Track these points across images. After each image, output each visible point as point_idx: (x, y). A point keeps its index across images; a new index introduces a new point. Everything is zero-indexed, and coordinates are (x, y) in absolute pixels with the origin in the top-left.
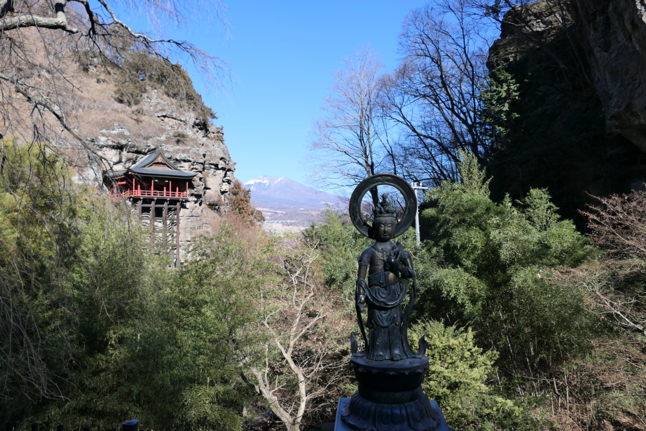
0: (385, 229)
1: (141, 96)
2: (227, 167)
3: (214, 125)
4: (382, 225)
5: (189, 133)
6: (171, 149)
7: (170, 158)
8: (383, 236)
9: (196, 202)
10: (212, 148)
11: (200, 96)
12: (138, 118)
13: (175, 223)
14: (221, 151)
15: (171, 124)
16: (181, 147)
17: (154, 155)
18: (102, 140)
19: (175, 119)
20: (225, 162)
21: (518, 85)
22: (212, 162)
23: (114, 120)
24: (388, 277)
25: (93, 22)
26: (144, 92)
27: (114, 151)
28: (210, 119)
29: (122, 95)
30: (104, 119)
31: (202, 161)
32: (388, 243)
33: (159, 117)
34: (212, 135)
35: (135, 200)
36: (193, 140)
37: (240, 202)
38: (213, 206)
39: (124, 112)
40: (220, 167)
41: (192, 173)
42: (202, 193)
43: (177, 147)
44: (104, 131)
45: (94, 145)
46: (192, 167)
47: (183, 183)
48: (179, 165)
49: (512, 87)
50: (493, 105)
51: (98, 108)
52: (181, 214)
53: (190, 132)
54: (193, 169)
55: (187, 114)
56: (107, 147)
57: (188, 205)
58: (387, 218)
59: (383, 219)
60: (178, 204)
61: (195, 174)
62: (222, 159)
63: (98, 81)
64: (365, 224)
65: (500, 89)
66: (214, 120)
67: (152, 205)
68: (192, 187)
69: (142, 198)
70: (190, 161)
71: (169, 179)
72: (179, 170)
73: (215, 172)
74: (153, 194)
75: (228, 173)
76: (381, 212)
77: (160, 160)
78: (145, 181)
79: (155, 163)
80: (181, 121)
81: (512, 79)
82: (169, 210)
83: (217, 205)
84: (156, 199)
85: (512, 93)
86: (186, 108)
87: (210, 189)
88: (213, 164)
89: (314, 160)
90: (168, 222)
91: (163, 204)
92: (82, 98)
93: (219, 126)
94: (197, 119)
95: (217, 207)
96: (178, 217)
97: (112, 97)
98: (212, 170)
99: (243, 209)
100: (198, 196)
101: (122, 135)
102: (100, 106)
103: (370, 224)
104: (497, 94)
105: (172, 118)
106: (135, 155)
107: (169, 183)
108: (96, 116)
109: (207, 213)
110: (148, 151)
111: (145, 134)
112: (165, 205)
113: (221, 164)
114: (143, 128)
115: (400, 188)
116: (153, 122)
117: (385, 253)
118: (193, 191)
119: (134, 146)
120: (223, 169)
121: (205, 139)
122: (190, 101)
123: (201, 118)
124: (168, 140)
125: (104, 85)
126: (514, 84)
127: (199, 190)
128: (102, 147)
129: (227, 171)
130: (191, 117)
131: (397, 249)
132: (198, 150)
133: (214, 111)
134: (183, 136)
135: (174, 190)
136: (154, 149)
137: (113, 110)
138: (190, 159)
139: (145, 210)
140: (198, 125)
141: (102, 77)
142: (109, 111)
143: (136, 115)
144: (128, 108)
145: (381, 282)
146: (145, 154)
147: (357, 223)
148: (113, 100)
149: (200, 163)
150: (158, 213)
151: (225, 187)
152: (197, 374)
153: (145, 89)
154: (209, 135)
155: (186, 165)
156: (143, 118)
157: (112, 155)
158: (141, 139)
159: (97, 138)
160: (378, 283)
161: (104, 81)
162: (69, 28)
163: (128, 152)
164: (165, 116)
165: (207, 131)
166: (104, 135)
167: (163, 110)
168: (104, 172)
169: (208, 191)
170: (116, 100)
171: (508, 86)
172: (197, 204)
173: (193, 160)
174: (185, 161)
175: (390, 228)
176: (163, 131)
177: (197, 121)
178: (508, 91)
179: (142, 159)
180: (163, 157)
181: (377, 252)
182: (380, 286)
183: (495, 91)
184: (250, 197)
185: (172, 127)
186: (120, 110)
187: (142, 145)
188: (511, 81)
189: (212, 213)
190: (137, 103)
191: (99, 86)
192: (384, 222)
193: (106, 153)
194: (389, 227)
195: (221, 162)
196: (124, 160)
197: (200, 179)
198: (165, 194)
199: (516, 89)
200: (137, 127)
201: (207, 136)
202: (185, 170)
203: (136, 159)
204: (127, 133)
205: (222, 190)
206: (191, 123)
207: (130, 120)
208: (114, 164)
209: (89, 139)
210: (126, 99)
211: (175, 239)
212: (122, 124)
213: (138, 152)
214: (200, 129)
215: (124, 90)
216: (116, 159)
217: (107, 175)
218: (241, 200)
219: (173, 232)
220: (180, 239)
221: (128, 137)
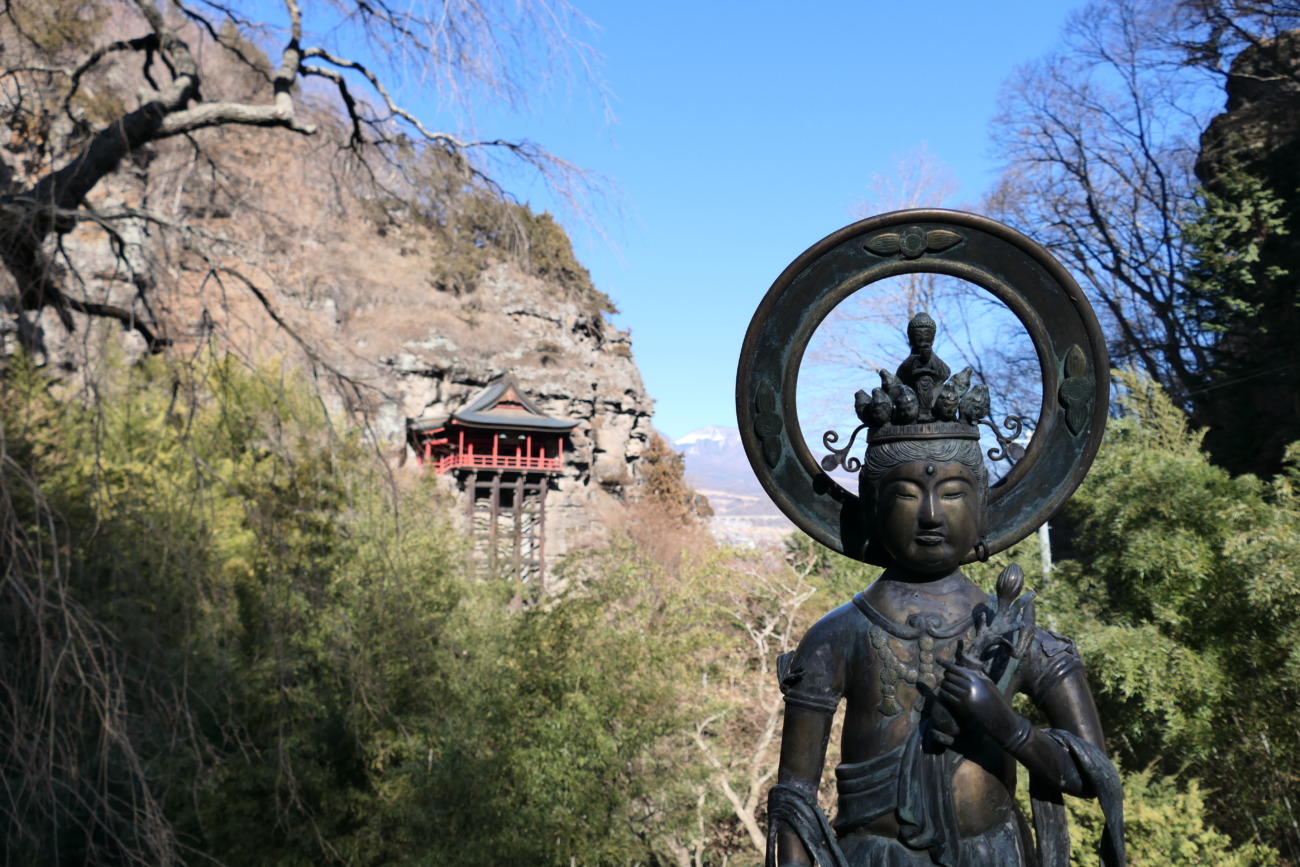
0: (924, 510)
1: (479, 276)
2: (639, 409)
3: (613, 326)
4: (912, 488)
5: (565, 344)
6: (530, 376)
7: (529, 393)
8: (913, 548)
9: (577, 478)
10: (609, 372)
11: (587, 272)
12: (473, 318)
13: (538, 519)
14: (627, 376)
15: (532, 327)
16: (549, 370)
17: (499, 387)
18: (407, 362)
19: (540, 317)
20: (634, 398)
21: (1281, 201)
22: (608, 399)
23: (430, 324)
24: (947, 789)
25: (355, 118)
26: (484, 269)
27: (427, 381)
28: (606, 317)
29: (444, 275)
30: (411, 322)
31: (589, 397)
32: (946, 586)
33: (510, 314)
34: (609, 346)
35: (462, 476)
36: (572, 356)
37: (663, 478)
38: (609, 485)
39: (447, 307)
40: (624, 407)
41: (571, 420)
42: (588, 460)
43: (542, 371)
44: (411, 344)
45: (392, 370)
46: (571, 409)
47: (551, 440)
48: (546, 406)
49: (1266, 207)
50: (1218, 250)
51: (401, 301)
52: (548, 501)
53: (565, 341)
54: (571, 412)
55: (561, 306)
56: (415, 372)
57: (561, 483)
58: (937, 447)
59: (911, 452)
60: (543, 482)
61: (575, 421)
62: (628, 392)
63: (403, 252)
64: (824, 484)
65: (1233, 213)
66: (615, 317)
67: (495, 485)
68: (569, 447)
69: (476, 470)
70: (566, 397)
71: (526, 434)
72: (545, 415)
73: (614, 418)
74: (496, 462)
75: (640, 419)
76: (900, 416)
77: (510, 396)
78: (480, 437)
79: (500, 403)
80: (551, 320)
81: (1264, 189)
82: (527, 493)
83: (617, 484)
84: (501, 471)
85: (1265, 220)
86: (561, 295)
87: (604, 451)
88: (611, 403)
90: (525, 517)
91: (514, 481)
92: (374, 284)
93: (623, 328)
94: (581, 316)
95: (618, 488)
96: (543, 507)
97: (426, 280)
98: (610, 415)
99: (668, 491)
100: (582, 466)
101: (441, 351)
102: (405, 298)
103: (848, 481)
104: (1227, 227)
105: (535, 315)
106: (465, 388)
107: (526, 440)
108: (397, 316)
109: (598, 499)
110: (489, 380)
111: (482, 346)
112: (519, 485)
113: (627, 403)
114: (480, 336)
115: (1008, 290)
116: (498, 324)
117: (928, 642)
118: (573, 457)
119: (463, 372)
120: (631, 412)
121: (596, 354)
122: (567, 283)
123: (589, 314)
124: (526, 359)
125: (413, 260)
126: (1270, 201)
127: (583, 453)
128: (405, 374)
129: (638, 416)
130: (570, 312)
131: (1001, 624)
132: (582, 376)
133: (613, 298)
134: (555, 349)
135: (535, 454)
136: (500, 376)
137: (427, 304)
138: (567, 393)
139: (482, 493)
140: (583, 327)
141: (410, 244)
142: (420, 306)
143: (469, 312)
144: (455, 302)
145: (906, 814)
146: (483, 385)
147: (779, 479)
148: (427, 285)
149: (585, 401)
150: (506, 499)
151: (635, 448)
152: (549, 847)
153: (486, 263)
154: (603, 347)
155: (559, 405)
156: (481, 317)
157: (424, 388)
158: (476, 358)
159: (397, 357)
160: (890, 818)
161: (414, 252)
162: (297, 124)
163: (453, 382)
164: (520, 313)
165: (599, 339)
166: (409, 351)
167: (518, 301)
168: (409, 421)
169: (600, 456)
170: (432, 285)
171: (1255, 205)
172: (581, 482)
173: (572, 396)
174: (556, 397)
175: (957, 503)
176: (516, 340)
177: (582, 321)
178: (1256, 217)
179: (478, 395)
180: (516, 391)
181: (882, 637)
182: (903, 839)
183: (1222, 219)
184: (682, 468)
185: (534, 333)
186: (439, 304)
187: (478, 369)
188: (1261, 194)
189: (608, 501)
190: (471, 288)
191: (404, 262)
192: (919, 467)
193: (412, 384)
194: (950, 495)
195: (627, 398)
196: (444, 398)
197: (587, 432)
198: (518, 463)
199: (1275, 210)
200: (469, 334)
201: (599, 348)
202: (557, 415)
203: (467, 396)
204: (451, 347)
205: (629, 454)
206: (571, 324)
207: (458, 322)
208: (428, 406)
209: (384, 359)
210: (450, 283)
211: (536, 551)
212: (442, 328)
213: (470, 382)
214: (587, 335)
215: (447, 266)
216: (431, 396)
217: (414, 427)
218: (664, 473)
219: (532, 537)
220: (546, 551)
221: (454, 354)
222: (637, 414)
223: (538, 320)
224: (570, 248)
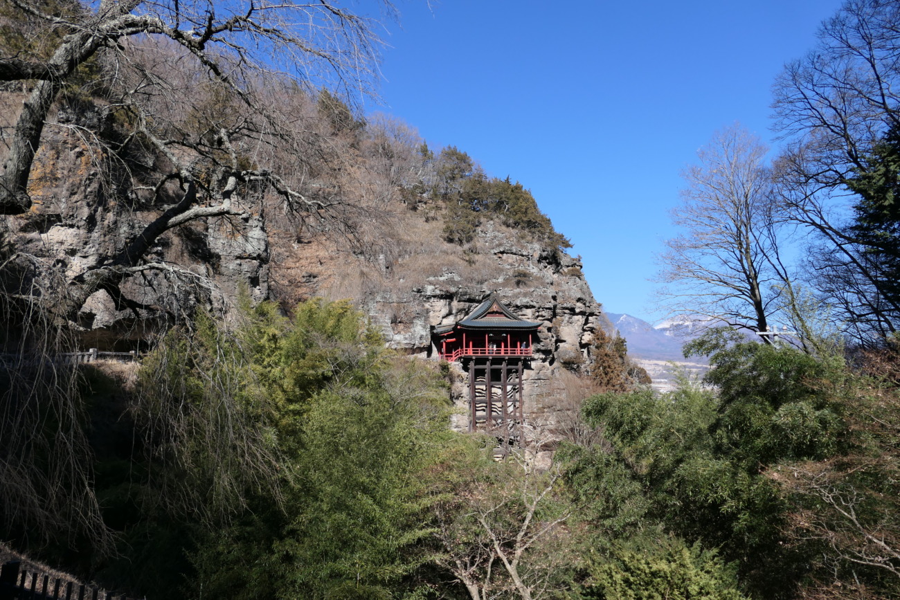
1: (475, 231)
2: (588, 311)
3: (566, 258)
5: (532, 271)
6: (509, 293)
7: (509, 305)
9: (544, 360)
10: (565, 287)
11: (549, 220)
12: (470, 259)
13: (518, 389)
14: (578, 289)
15: (510, 261)
16: (522, 289)
17: (488, 303)
18: (429, 290)
19: (515, 254)
20: (585, 304)
22: (565, 305)
23: (443, 264)
26: (477, 226)
27: (442, 302)
28: (561, 247)
29: (451, 232)
30: (431, 264)
31: (551, 305)
33: (495, 254)
34: (566, 270)
35: (466, 363)
36: (537, 279)
37: (605, 358)
38: (568, 365)
39: (454, 253)
40: (577, 311)
41: (538, 321)
42: (553, 348)
43: (517, 290)
44: (432, 279)
45: (421, 296)
46: (537, 314)
47: (527, 335)
48: (520, 313)
51: (425, 251)
52: (524, 377)
53: (533, 269)
54: (538, 316)
55: (529, 246)
56: (434, 296)
57: (533, 364)
60: (520, 364)
61: (540, 322)
62: (579, 300)
63: (427, 220)
66: (568, 250)
67: (488, 367)
68: (537, 340)
69: (474, 358)
70: (533, 307)
71: (507, 333)
72: (519, 319)
73: (570, 318)
74: (491, 350)
75: (590, 318)
77: (495, 308)
78: (477, 336)
79: (489, 313)
80: (522, 255)
82: (509, 372)
83: (573, 363)
84: (491, 358)
86: (529, 238)
87: (565, 341)
88: (567, 308)
89: (668, 296)
90: (509, 388)
92: (409, 243)
93: (574, 256)
94: (544, 251)
95: (575, 366)
96: (521, 380)
97: (441, 236)
98: (567, 317)
99: (609, 367)
100: (547, 352)
101: (451, 282)
102: (428, 249)
105: (512, 253)
106: (467, 304)
107: (507, 337)
108: (423, 261)
109: (560, 374)
110: (483, 298)
111: (477, 276)
112: (504, 366)
113: (579, 307)
114: (476, 270)
116: (488, 261)
118: (539, 346)
119: (466, 294)
120: (582, 313)
121: (556, 276)
122: (533, 230)
123: (549, 249)
124: (506, 283)
125: (434, 224)
127: (549, 343)
128: (429, 298)
129: (588, 316)
130: (536, 249)
132: (545, 291)
133: (567, 237)
134: (525, 275)
135: (514, 345)
136: (489, 295)
137: (441, 252)
138: (534, 304)
139: (479, 373)
140: (545, 258)
141: (432, 214)
142: (437, 254)
143: (468, 255)
144: (459, 247)
146: (479, 302)
148: (442, 239)
149: (547, 309)
150: (496, 376)
151: (587, 337)
153: (479, 222)
154: (561, 270)
155: (529, 312)
156: (476, 257)
157: (440, 306)
158: (474, 284)
159: (423, 287)
161: (434, 219)
163: (459, 301)
164: (502, 253)
165: (559, 265)
166: (431, 283)
167: (500, 245)
168: (432, 328)
169: (561, 345)
170: (445, 240)
172: (547, 364)
173: (537, 306)
174: (527, 307)
176: (500, 271)
177: (545, 254)
179: (477, 309)
180: (498, 304)
184: (626, 350)
185: (512, 265)
186: (449, 251)
187: (475, 292)
189: (563, 375)
190: (469, 239)
191: (427, 226)
193: (433, 304)
195: (579, 304)
196: (454, 312)
197: (549, 329)
198: (503, 352)
200: (469, 269)
201: (558, 272)
202: (528, 318)
203: (469, 309)
204: (457, 278)
205: (583, 342)
206: (536, 256)
207: (461, 262)
208: (443, 318)
209: (415, 289)
210: (456, 237)
211: (518, 410)
212: (451, 267)
213: (471, 300)
214: (549, 263)
215: (454, 227)
216: (445, 311)
217: (435, 331)
218: (606, 355)
219: (515, 401)
220: (523, 410)
221: (459, 282)
222: (587, 315)
223: (514, 256)
224: (535, 207)
